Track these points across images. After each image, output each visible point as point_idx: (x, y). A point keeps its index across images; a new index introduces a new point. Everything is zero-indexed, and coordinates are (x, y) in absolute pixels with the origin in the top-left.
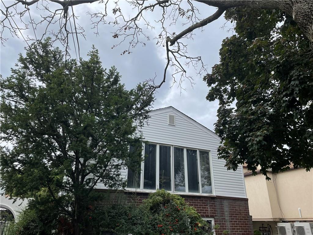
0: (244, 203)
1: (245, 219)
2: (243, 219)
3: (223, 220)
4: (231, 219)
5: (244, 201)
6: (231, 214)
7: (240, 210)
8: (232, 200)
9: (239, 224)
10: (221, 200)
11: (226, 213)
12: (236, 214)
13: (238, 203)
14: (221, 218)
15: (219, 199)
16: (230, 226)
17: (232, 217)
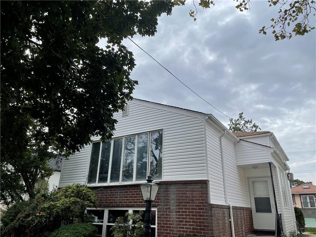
0: (199, 187)
1: (199, 209)
2: (196, 209)
3: (168, 210)
4: (179, 209)
5: (200, 184)
6: (179, 202)
7: (193, 197)
8: (182, 185)
9: (189, 215)
10: (167, 185)
11: (172, 202)
12: (185, 203)
13: (190, 187)
14: (165, 207)
15: (164, 185)
16: (177, 218)
17: (179, 206)
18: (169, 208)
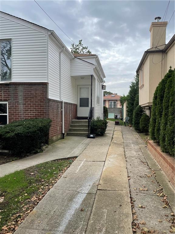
0: (41, 87)
1: (40, 102)
2: (38, 102)
3: (17, 103)
4: (25, 102)
5: (42, 85)
6: (25, 98)
7: (36, 94)
8: (28, 85)
9: (33, 106)
10: (16, 85)
11: (20, 97)
12: (30, 98)
13: (34, 87)
14: (14, 101)
15: (14, 85)
16: (23, 108)
17: (26, 100)
18: (18, 102)
